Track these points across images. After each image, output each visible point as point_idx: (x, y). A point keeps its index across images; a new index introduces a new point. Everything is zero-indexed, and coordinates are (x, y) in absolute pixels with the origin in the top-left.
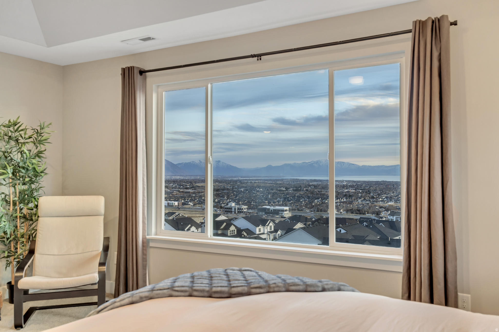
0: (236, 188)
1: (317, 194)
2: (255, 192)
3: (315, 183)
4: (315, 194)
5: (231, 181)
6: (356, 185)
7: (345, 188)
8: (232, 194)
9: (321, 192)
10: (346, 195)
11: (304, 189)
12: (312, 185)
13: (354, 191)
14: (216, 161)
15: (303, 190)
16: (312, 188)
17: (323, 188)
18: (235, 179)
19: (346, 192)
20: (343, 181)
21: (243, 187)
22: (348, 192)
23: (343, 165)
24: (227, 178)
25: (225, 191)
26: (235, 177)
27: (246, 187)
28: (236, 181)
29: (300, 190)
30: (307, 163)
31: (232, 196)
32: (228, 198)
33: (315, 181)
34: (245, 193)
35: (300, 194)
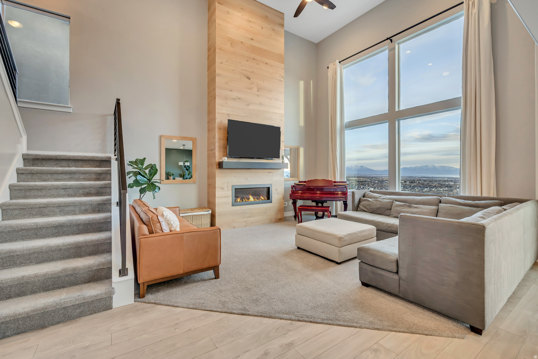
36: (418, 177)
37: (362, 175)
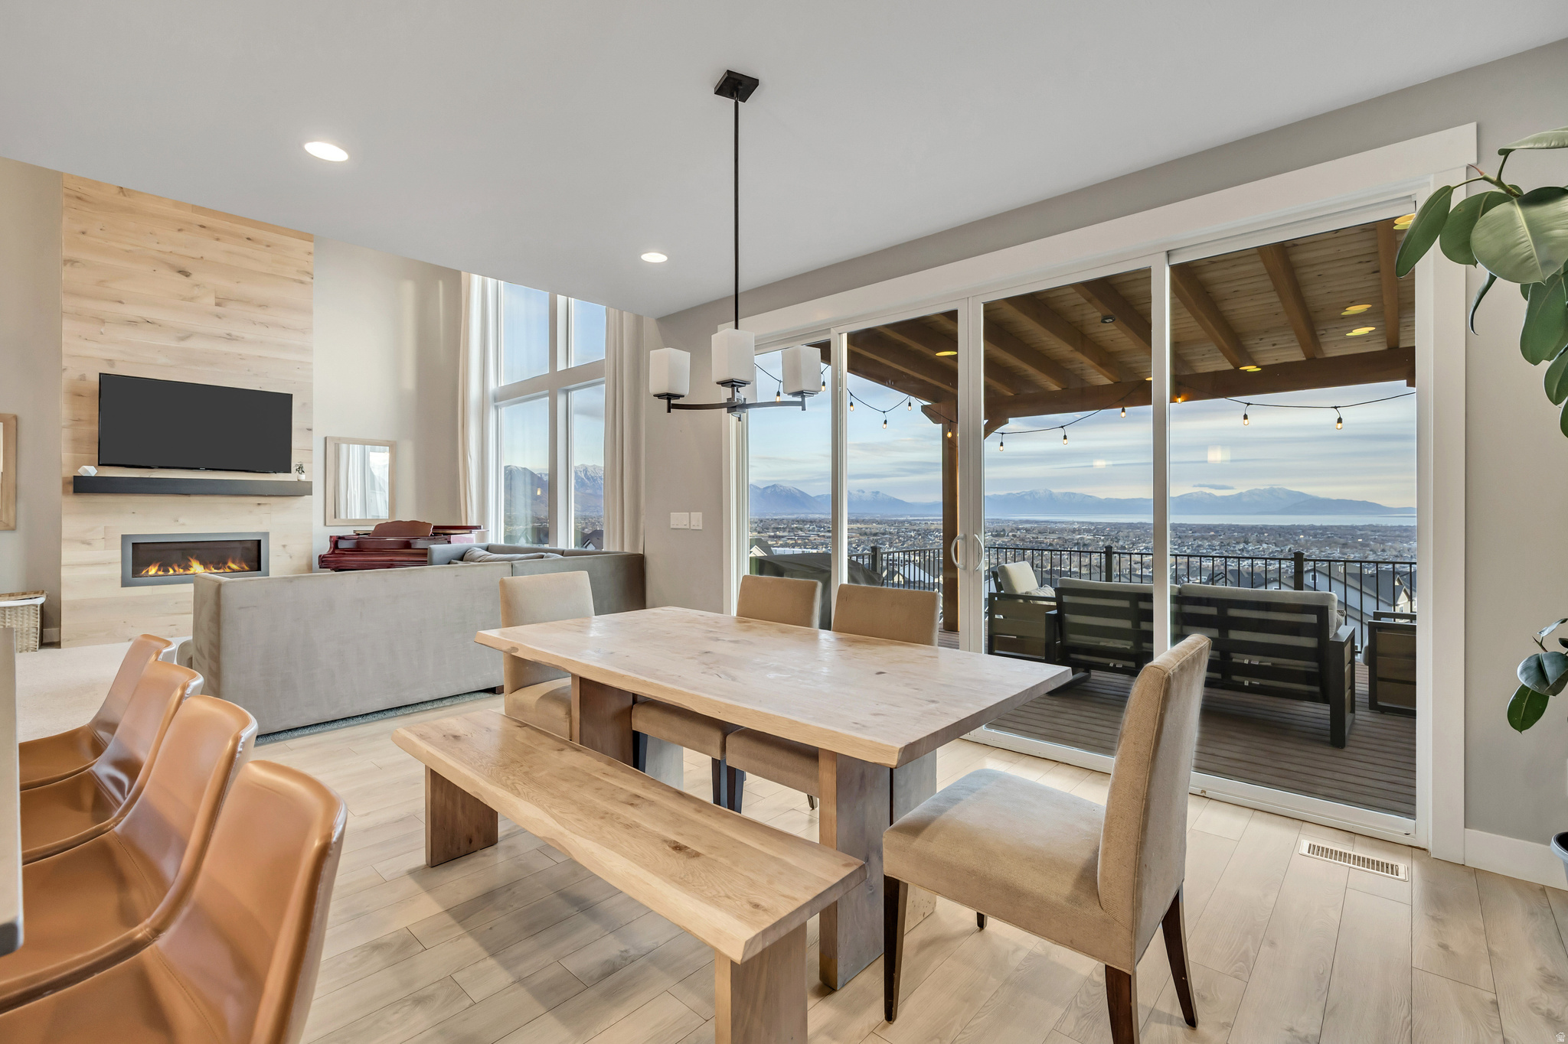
0: (902, 532)
1: (1030, 542)
2: (933, 538)
3: (1028, 526)
4: (1027, 542)
5: (895, 522)
6: (1094, 529)
7: (1077, 532)
8: (897, 541)
9: (1037, 538)
10: (1078, 544)
11: (1010, 534)
12: (1022, 529)
13: (1091, 537)
14: (873, 492)
15: (1008, 536)
16: (1021, 533)
17: (1040, 533)
18: (902, 519)
19: (1078, 540)
20: (1073, 523)
21: (914, 530)
22: (1082, 538)
23: (1074, 497)
24: (889, 517)
25: (886, 536)
26: (901, 516)
27: (918, 531)
28: (903, 522)
29: (1004, 536)
30: (1014, 495)
31: (896, 543)
32: (891, 546)
33: (1027, 522)
34: (915, 539)
35: (1003, 542)
36: (1014, 521)
37: (878, 517)
